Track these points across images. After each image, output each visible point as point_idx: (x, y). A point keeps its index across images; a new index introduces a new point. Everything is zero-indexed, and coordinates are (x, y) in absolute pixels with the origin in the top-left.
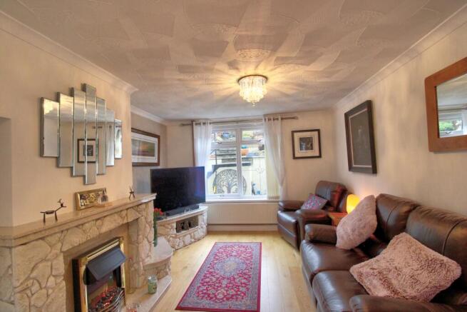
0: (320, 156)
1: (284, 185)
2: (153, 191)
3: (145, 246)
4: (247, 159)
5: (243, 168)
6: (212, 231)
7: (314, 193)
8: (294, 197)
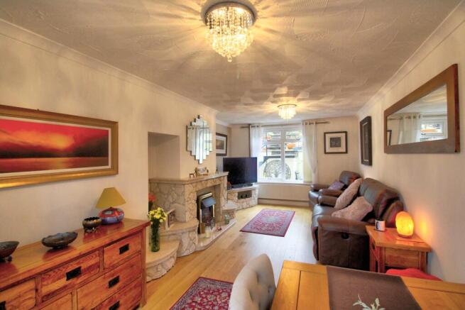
0: (346, 152)
1: (316, 173)
2: (225, 170)
3: (223, 201)
4: (293, 152)
5: (286, 159)
6: (261, 202)
7: (338, 180)
8: (323, 182)
